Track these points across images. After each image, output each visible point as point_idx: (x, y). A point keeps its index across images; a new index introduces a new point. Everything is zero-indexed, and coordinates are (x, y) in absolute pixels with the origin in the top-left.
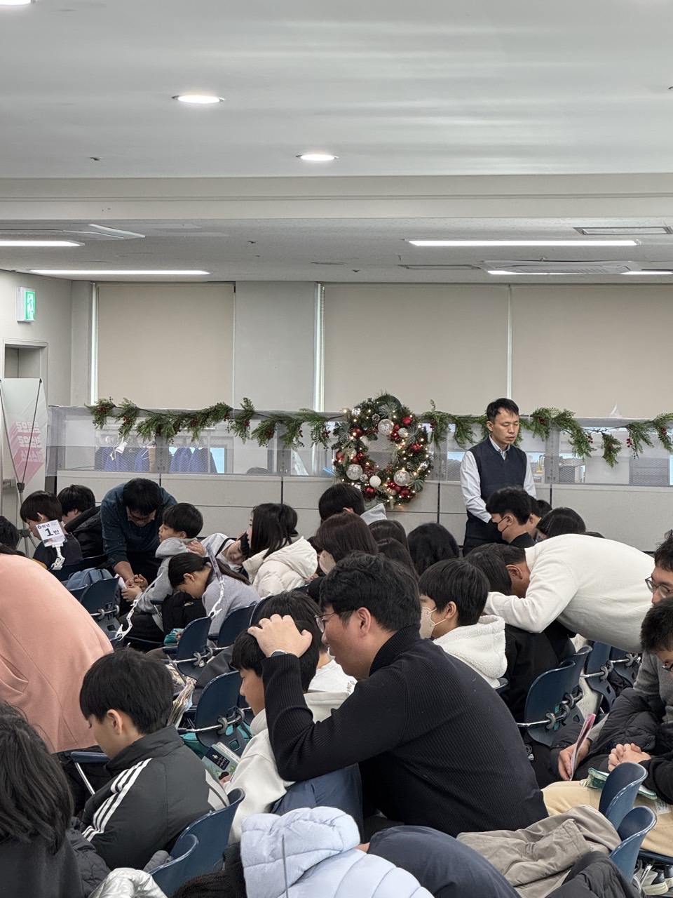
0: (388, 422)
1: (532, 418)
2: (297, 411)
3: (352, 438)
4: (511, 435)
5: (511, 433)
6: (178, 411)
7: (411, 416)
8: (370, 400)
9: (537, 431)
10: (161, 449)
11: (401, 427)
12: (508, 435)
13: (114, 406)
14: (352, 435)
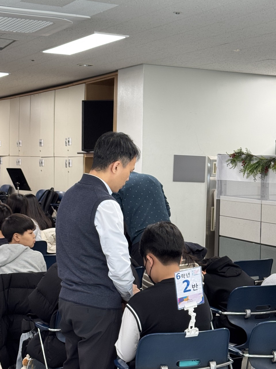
10: (264, 183)
13: (243, 154)
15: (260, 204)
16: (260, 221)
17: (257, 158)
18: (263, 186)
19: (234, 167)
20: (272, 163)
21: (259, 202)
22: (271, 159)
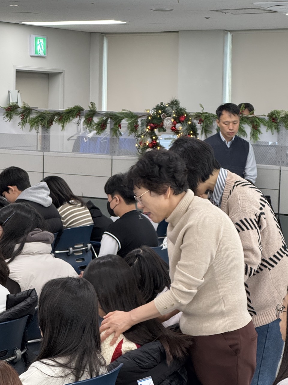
0: (170, 119)
1: (268, 117)
2: (121, 111)
3: (147, 130)
4: (230, 131)
5: (230, 130)
6: (53, 111)
7: (185, 115)
8: (162, 103)
9: (270, 127)
10: (45, 136)
11: (177, 123)
12: (228, 131)
13: (19, 107)
14: (147, 128)
15: (42, 156)
16: (42, 172)
17: (37, 112)
18: (45, 138)
19: (9, 120)
20: (56, 117)
21: (41, 153)
22: (55, 113)
